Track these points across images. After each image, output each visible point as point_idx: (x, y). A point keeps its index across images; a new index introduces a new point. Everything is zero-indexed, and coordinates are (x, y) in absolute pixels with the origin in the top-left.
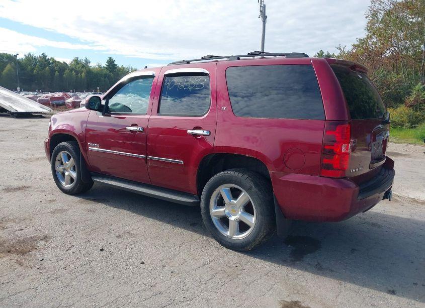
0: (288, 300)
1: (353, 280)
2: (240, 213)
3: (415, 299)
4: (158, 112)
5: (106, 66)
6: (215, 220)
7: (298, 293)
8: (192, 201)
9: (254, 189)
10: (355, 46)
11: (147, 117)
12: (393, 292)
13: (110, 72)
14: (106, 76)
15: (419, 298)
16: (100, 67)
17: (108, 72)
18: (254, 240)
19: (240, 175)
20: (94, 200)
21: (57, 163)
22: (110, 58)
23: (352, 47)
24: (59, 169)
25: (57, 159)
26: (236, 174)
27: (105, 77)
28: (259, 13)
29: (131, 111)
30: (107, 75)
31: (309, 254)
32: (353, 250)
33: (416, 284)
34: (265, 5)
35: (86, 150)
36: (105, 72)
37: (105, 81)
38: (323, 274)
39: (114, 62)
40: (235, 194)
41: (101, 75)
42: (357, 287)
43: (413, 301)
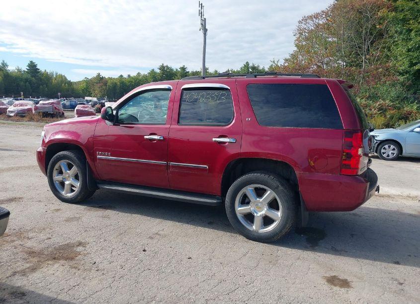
0: (328, 276)
1: (366, 257)
2: (266, 209)
3: (414, 266)
4: (178, 122)
5: (26, 70)
6: (239, 217)
7: (331, 270)
8: (215, 201)
9: (281, 188)
10: (286, 60)
11: (168, 126)
12: (398, 263)
13: (32, 77)
14: (26, 80)
15: (417, 265)
16: (19, 70)
17: (29, 76)
18: (281, 231)
19: (267, 176)
20: (100, 207)
21: (55, 172)
22: (31, 62)
23: (284, 61)
24: (57, 178)
25: (55, 169)
26: (263, 175)
27: (26, 82)
28: (200, 26)
29: (138, 121)
30: (29, 80)
31: (321, 241)
32: (352, 235)
33: (410, 256)
34: (205, 19)
35: (94, 159)
36: (25, 76)
37: (25, 86)
38: (340, 255)
39: (35, 66)
40: (260, 193)
41: (21, 80)
42: (371, 261)
43: (414, 268)
